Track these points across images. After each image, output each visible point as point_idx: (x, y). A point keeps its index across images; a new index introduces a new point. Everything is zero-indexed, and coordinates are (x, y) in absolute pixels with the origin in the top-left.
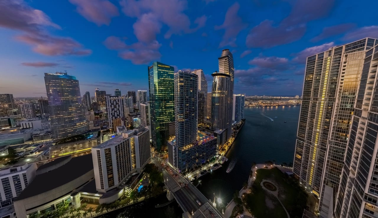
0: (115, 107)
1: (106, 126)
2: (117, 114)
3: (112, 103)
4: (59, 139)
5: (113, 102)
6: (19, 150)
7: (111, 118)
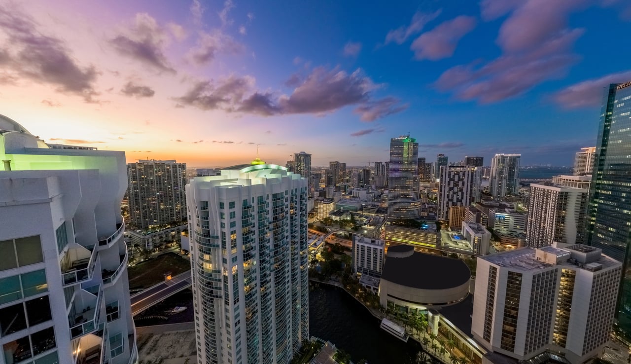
0: (456, 185)
1: (433, 214)
2: (458, 198)
3: (452, 177)
4: (392, 218)
5: (454, 176)
6: (357, 218)
7: (445, 202)
